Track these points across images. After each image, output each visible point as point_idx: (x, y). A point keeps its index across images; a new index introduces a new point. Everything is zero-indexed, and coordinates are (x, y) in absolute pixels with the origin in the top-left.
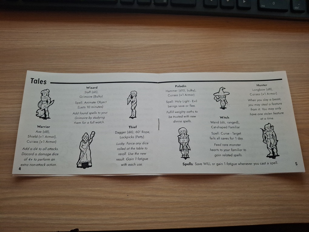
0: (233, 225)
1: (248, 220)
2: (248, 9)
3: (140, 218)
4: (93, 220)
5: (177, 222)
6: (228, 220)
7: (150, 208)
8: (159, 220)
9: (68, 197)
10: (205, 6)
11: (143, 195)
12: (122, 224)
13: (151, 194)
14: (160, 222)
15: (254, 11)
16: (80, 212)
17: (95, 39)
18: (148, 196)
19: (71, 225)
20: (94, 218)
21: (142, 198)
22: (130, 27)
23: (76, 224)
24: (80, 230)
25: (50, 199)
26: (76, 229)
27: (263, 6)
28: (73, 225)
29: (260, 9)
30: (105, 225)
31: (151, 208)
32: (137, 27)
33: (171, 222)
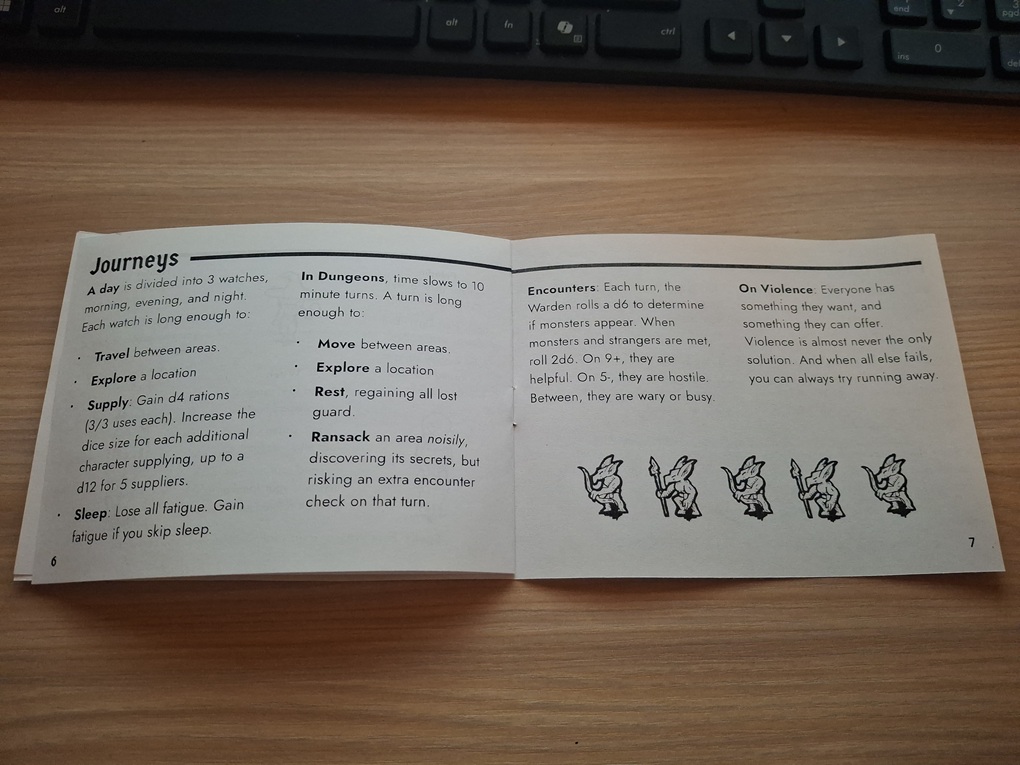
2: (854, 66)
7: (537, 751)
10: (713, 57)
15: (872, 73)
17: (342, 166)
22: (460, 126)
27: (902, 57)
29: (893, 67)
32: (484, 126)
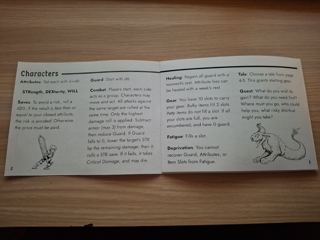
0: (258, 223)
1: (274, 217)
3: (159, 214)
4: (108, 215)
5: (198, 218)
6: (253, 218)
8: (179, 216)
9: (81, 190)
11: (162, 190)
12: (140, 220)
13: (170, 188)
14: (180, 218)
16: (95, 206)
18: (167, 190)
19: (85, 220)
20: (109, 213)
21: (160, 192)
23: (90, 219)
24: (94, 225)
25: (62, 192)
26: (90, 224)
28: (87, 220)
30: (121, 220)
31: (171, 203)
33: (191, 218)
